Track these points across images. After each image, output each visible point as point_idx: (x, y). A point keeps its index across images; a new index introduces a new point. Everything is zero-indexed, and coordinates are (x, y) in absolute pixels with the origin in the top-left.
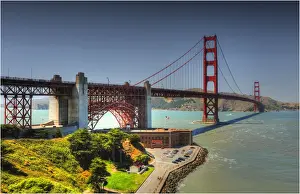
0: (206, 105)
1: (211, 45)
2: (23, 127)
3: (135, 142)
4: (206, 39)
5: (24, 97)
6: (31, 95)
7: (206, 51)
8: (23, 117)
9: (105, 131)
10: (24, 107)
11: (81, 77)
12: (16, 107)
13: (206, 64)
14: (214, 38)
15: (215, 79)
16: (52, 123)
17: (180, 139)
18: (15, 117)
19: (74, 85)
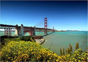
0: (45, 31)
1: (46, 19)
2: (9, 36)
3: (33, 38)
4: (45, 18)
5: (9, 29)
6: (11, 29)
7: (45, 21)
8: (9, 34)
9: (27, 36)
10: (9, 31)
11: (22, 25)
12: (7, 32)
13: (45, 23)
14: (46, 18)
15: (47, 26)
16: (16, 35)
17: (41, 37)
18: (7, 34)
19: (20, 27)
